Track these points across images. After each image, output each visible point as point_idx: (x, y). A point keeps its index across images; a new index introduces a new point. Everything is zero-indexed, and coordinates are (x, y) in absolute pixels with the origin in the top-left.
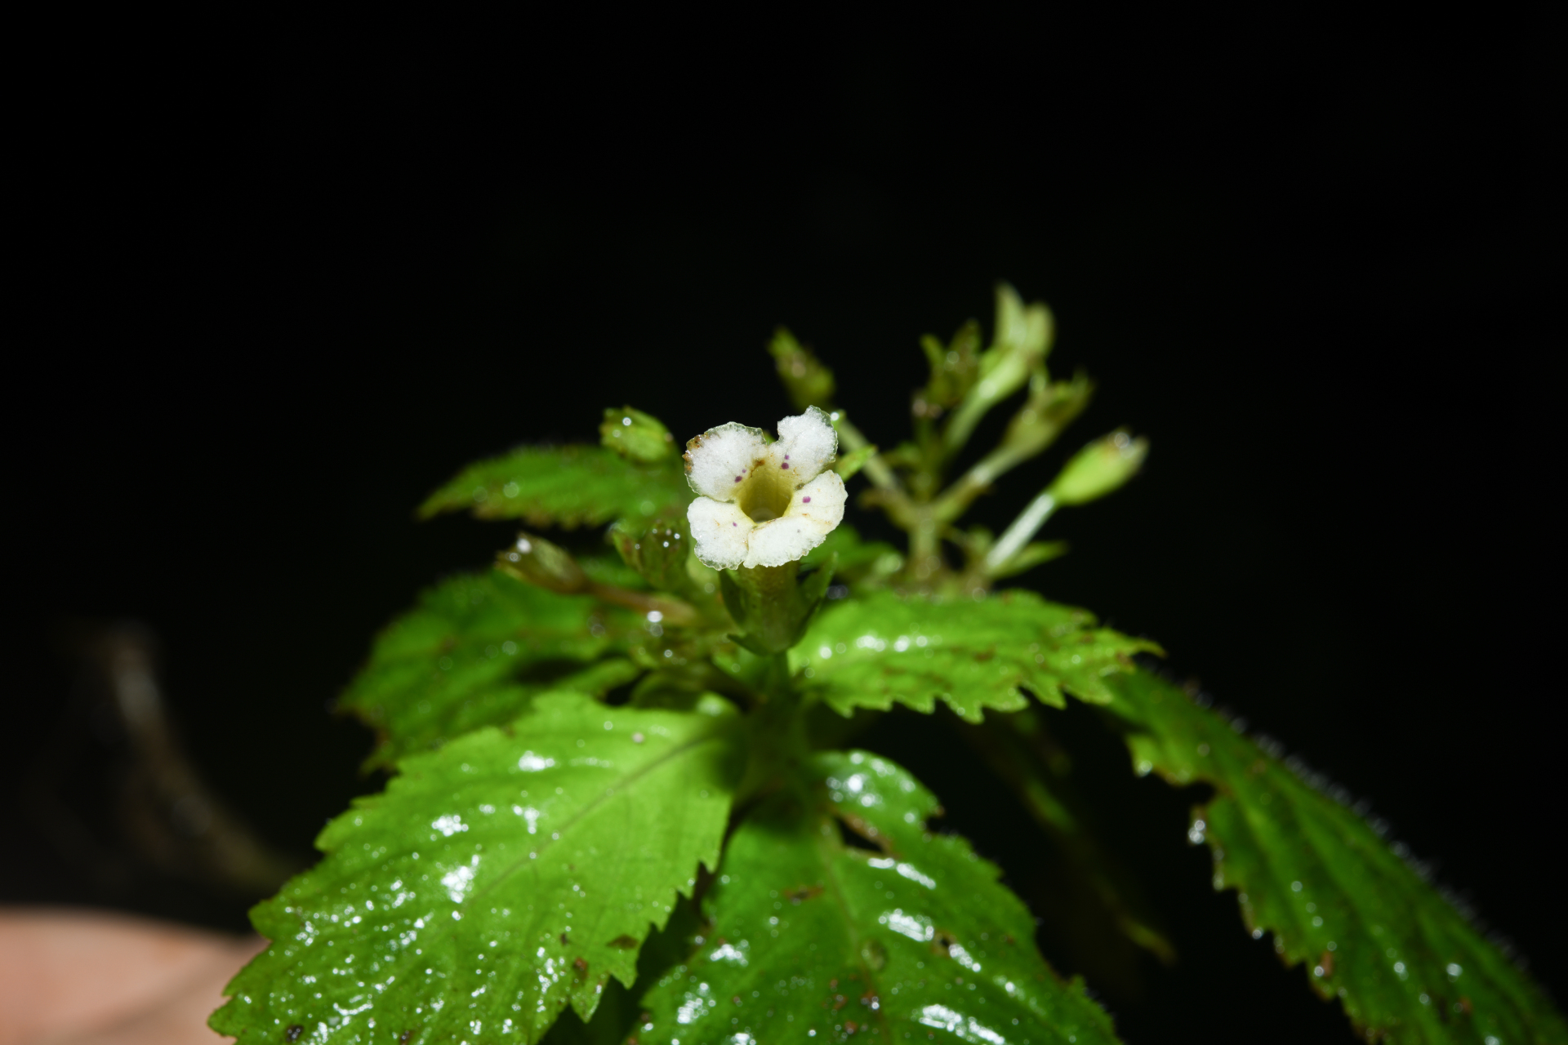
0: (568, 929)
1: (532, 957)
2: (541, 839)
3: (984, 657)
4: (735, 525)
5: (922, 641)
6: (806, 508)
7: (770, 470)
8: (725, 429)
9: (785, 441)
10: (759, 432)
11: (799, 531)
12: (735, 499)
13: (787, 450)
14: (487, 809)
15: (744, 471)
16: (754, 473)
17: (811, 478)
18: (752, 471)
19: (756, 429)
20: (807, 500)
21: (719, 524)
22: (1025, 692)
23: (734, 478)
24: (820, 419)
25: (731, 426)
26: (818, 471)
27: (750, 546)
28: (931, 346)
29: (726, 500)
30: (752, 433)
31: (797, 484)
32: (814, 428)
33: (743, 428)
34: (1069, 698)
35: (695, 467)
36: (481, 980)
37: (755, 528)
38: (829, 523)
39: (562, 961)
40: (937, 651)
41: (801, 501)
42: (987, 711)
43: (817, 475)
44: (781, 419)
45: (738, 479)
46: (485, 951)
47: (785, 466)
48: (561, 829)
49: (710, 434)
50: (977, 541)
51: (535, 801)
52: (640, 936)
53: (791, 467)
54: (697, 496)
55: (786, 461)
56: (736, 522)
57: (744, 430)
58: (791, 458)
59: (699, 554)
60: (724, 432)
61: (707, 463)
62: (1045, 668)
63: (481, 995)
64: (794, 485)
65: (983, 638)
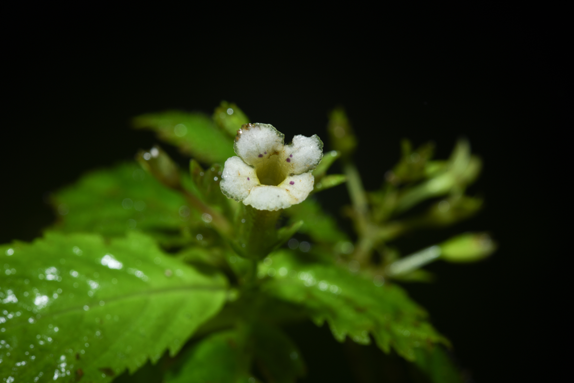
0: (83, 352)
1: (58, 358)
2: (93, 301)
3: (360, 310)
4: (248, 179)
5: (335, 289)
6: (290, 187)
7: (280, 159)
8: (265, 127)
9: (294, 147)
10: (282, 136)
11: (278, 196)
12: (255, 165)
13: (293, 152)
14: (75, 274)
15: (265, 153)
16: (271, 157)
17: (298, 173)
18: (270, 155)
19: (282, 134)
20: (292, 183)
21: (239, 174)
22: (371, 336)
23: (258, 155)
24: (317, 144)
25: (269, 126)
26: (304, 171)
27: (250, 193)
28: (406, 146)
29: (249, 164)
30: (279, 135)
31: (291, 173)
32: (312, 147)
33: (275, 130)
34: (393, 350)
35: (241, 139)
36: (26, 358)
37: (258, 185)
38: (297, 200)
39: (72, 367)
40: (338, 297)
41: (289, 182)
42: (348, 339)
43: (303, 172)
44: (297, 134)
45: (261, 156)
46: (36, 343)
47: (288, 160)
48: (106, 300)
49: (256, 125)
50: (390, 255)
51: (100, 280)
52: (118, 371)
53: (291, 162)
54: (235, 155)
55: (290, 158)
56: (250, 178)
57: (275, 131)
58: (293, 157)
59: (222, 186)
60: (264, 128)
61: (248, 140)
62: (388, 330)
63: (21, 366)
64: (289, 173)
65: (364, 300)
